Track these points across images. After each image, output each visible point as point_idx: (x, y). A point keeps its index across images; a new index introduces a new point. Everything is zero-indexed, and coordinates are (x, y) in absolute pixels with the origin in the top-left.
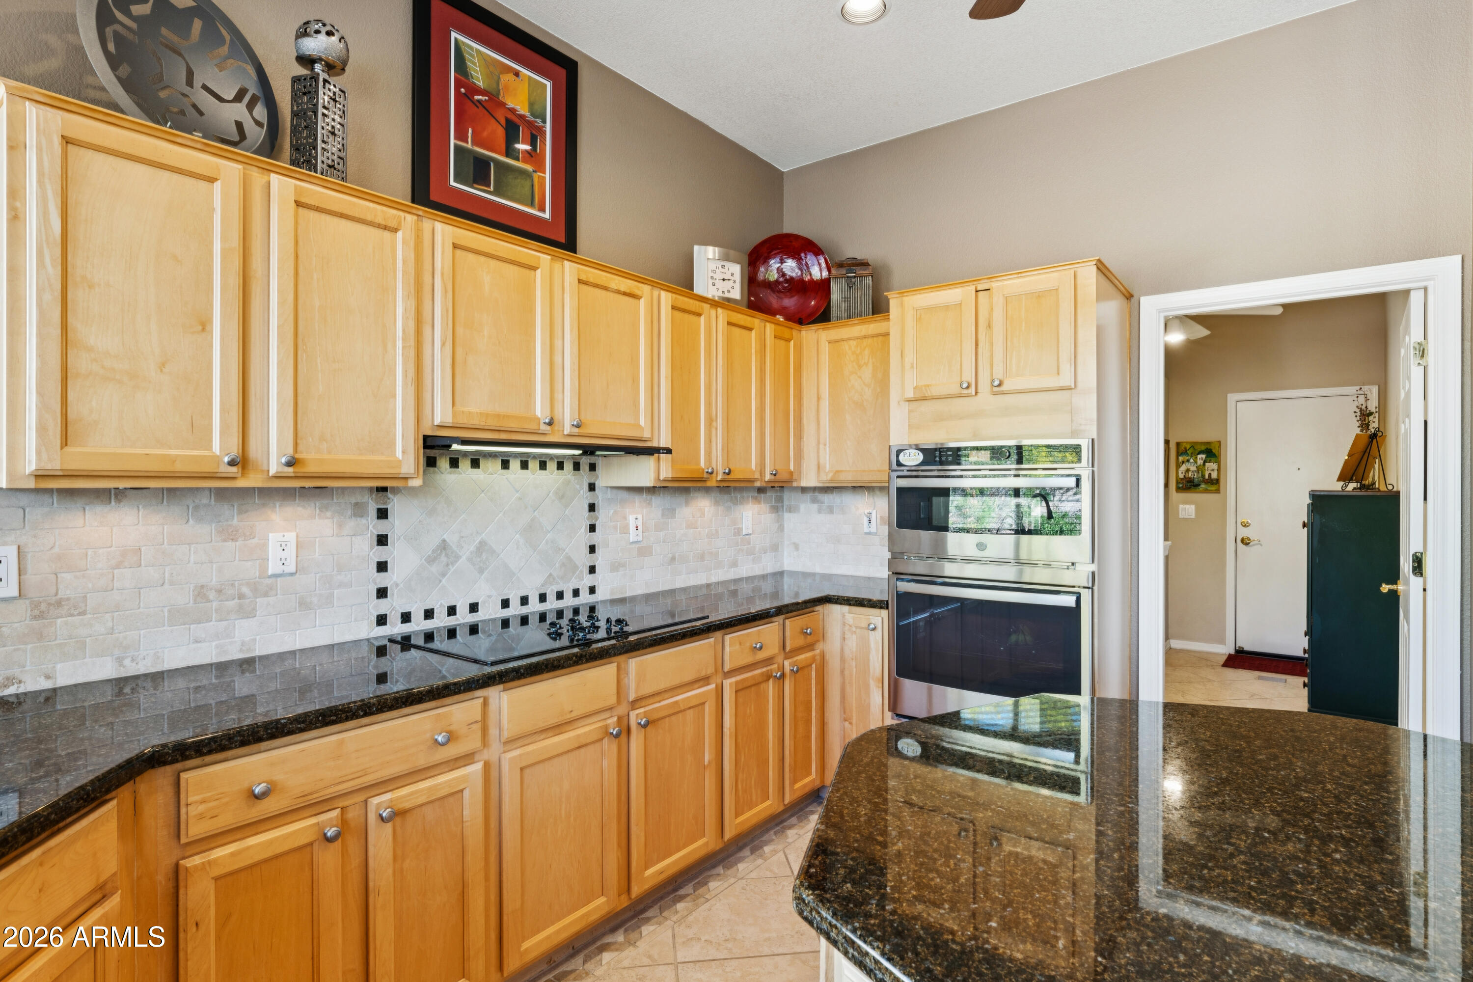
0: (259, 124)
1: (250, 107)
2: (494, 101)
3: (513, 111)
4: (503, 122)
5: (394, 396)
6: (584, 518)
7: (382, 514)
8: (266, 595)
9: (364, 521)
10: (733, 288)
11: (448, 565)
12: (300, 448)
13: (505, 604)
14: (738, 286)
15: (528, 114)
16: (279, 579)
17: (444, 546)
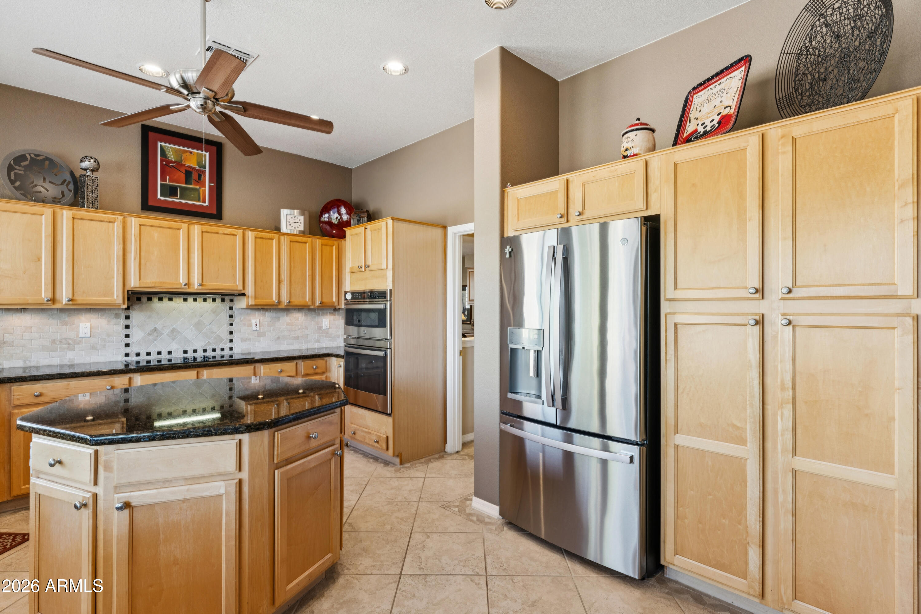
0: (70, 191)
1: (67, 185)
2: (179, 164)
3: (189, 167)
4: (184, 172)
5: (114, 278)
6: (228, 320)
7: (127, 318)
8: (79, 344)
9: (119, 320)
10: (300, 226)
11: (157, 336)
12: (75, 295)
13: (185, 352)
14: (302, 225)
15: (196, 167)
16: (84, 339)
17: (155, 330)
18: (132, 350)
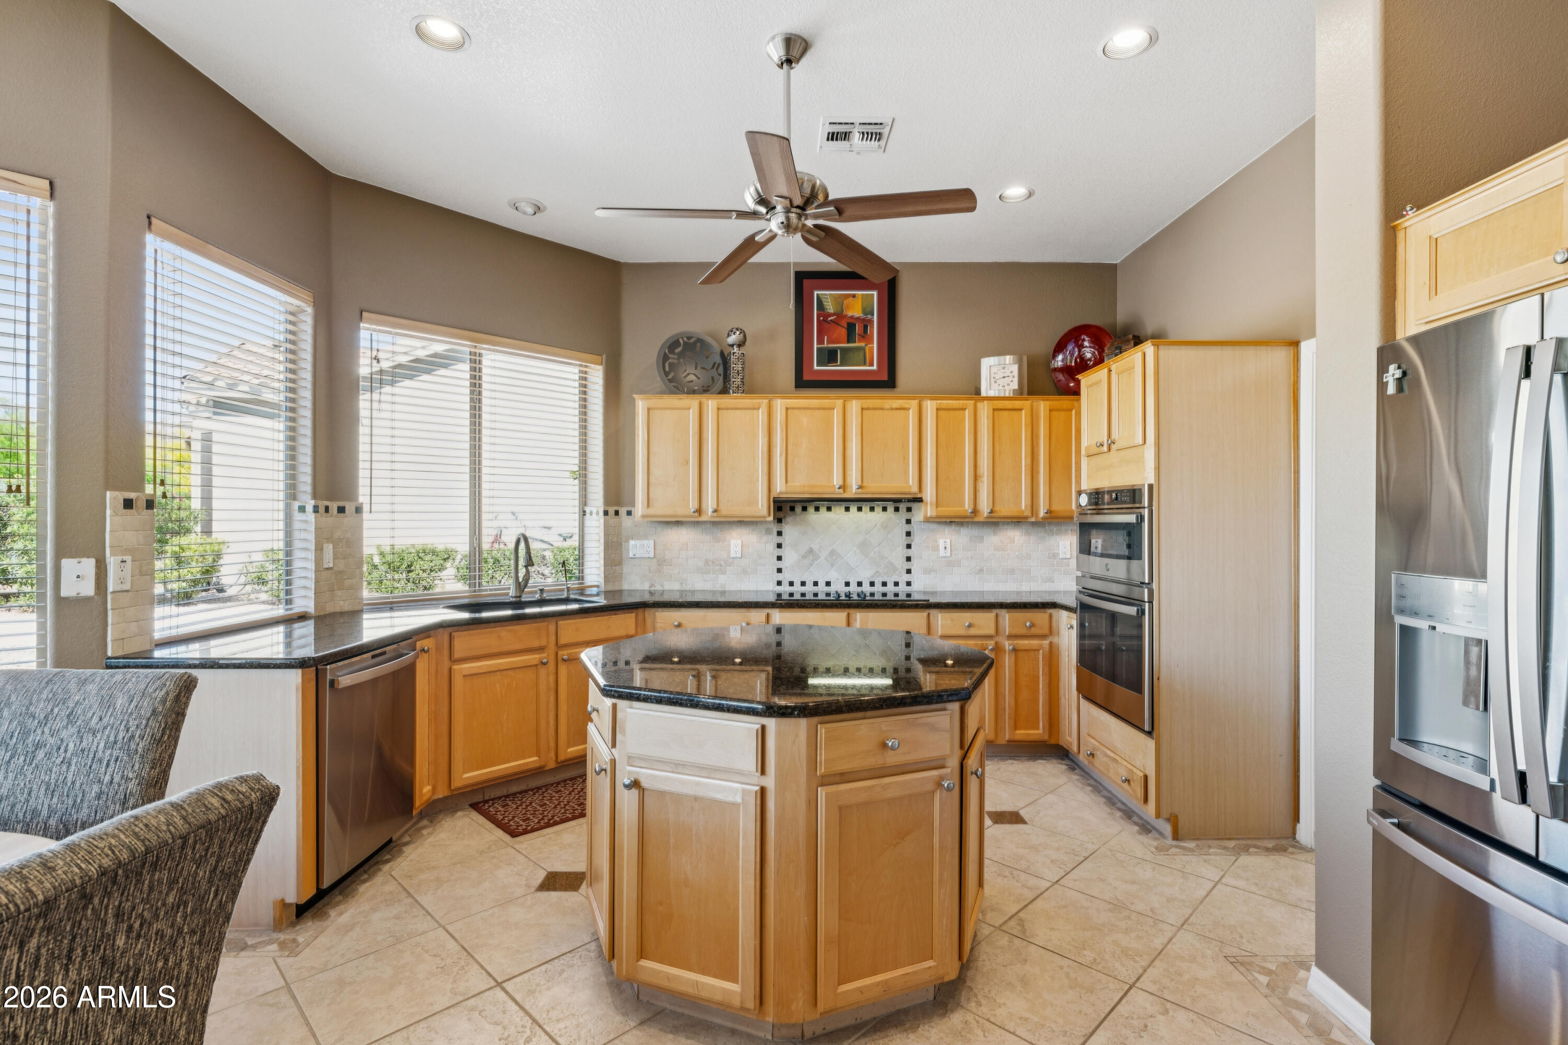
0: (719, 375)
1: (717, 369)
2: (840, 315)
3: (852, 317)
4: (845, 325)
5: (759, 482)
6: (903, 540)
7: (780, 533)
8: (730, 566)
9: (771, 536)
10: (1012, 381)
11: (813, 560)
12: (720, 505)
13: (847, 584)
14: (1016, 380)
15: (861, 315)
16: (735, 560)
17: (811, 551)
18: (785, 577)
